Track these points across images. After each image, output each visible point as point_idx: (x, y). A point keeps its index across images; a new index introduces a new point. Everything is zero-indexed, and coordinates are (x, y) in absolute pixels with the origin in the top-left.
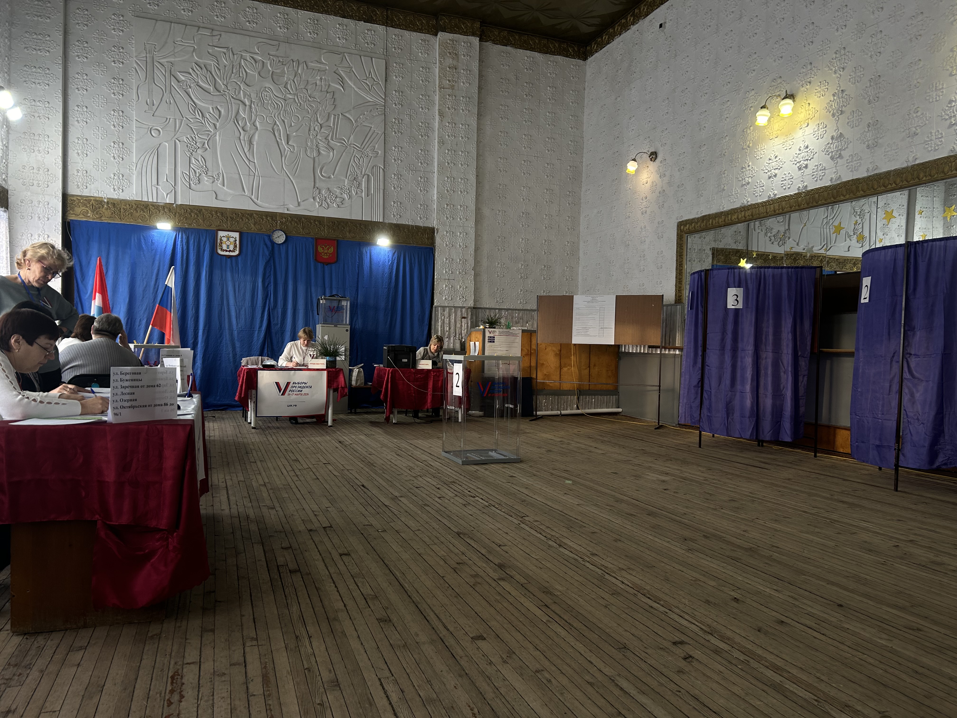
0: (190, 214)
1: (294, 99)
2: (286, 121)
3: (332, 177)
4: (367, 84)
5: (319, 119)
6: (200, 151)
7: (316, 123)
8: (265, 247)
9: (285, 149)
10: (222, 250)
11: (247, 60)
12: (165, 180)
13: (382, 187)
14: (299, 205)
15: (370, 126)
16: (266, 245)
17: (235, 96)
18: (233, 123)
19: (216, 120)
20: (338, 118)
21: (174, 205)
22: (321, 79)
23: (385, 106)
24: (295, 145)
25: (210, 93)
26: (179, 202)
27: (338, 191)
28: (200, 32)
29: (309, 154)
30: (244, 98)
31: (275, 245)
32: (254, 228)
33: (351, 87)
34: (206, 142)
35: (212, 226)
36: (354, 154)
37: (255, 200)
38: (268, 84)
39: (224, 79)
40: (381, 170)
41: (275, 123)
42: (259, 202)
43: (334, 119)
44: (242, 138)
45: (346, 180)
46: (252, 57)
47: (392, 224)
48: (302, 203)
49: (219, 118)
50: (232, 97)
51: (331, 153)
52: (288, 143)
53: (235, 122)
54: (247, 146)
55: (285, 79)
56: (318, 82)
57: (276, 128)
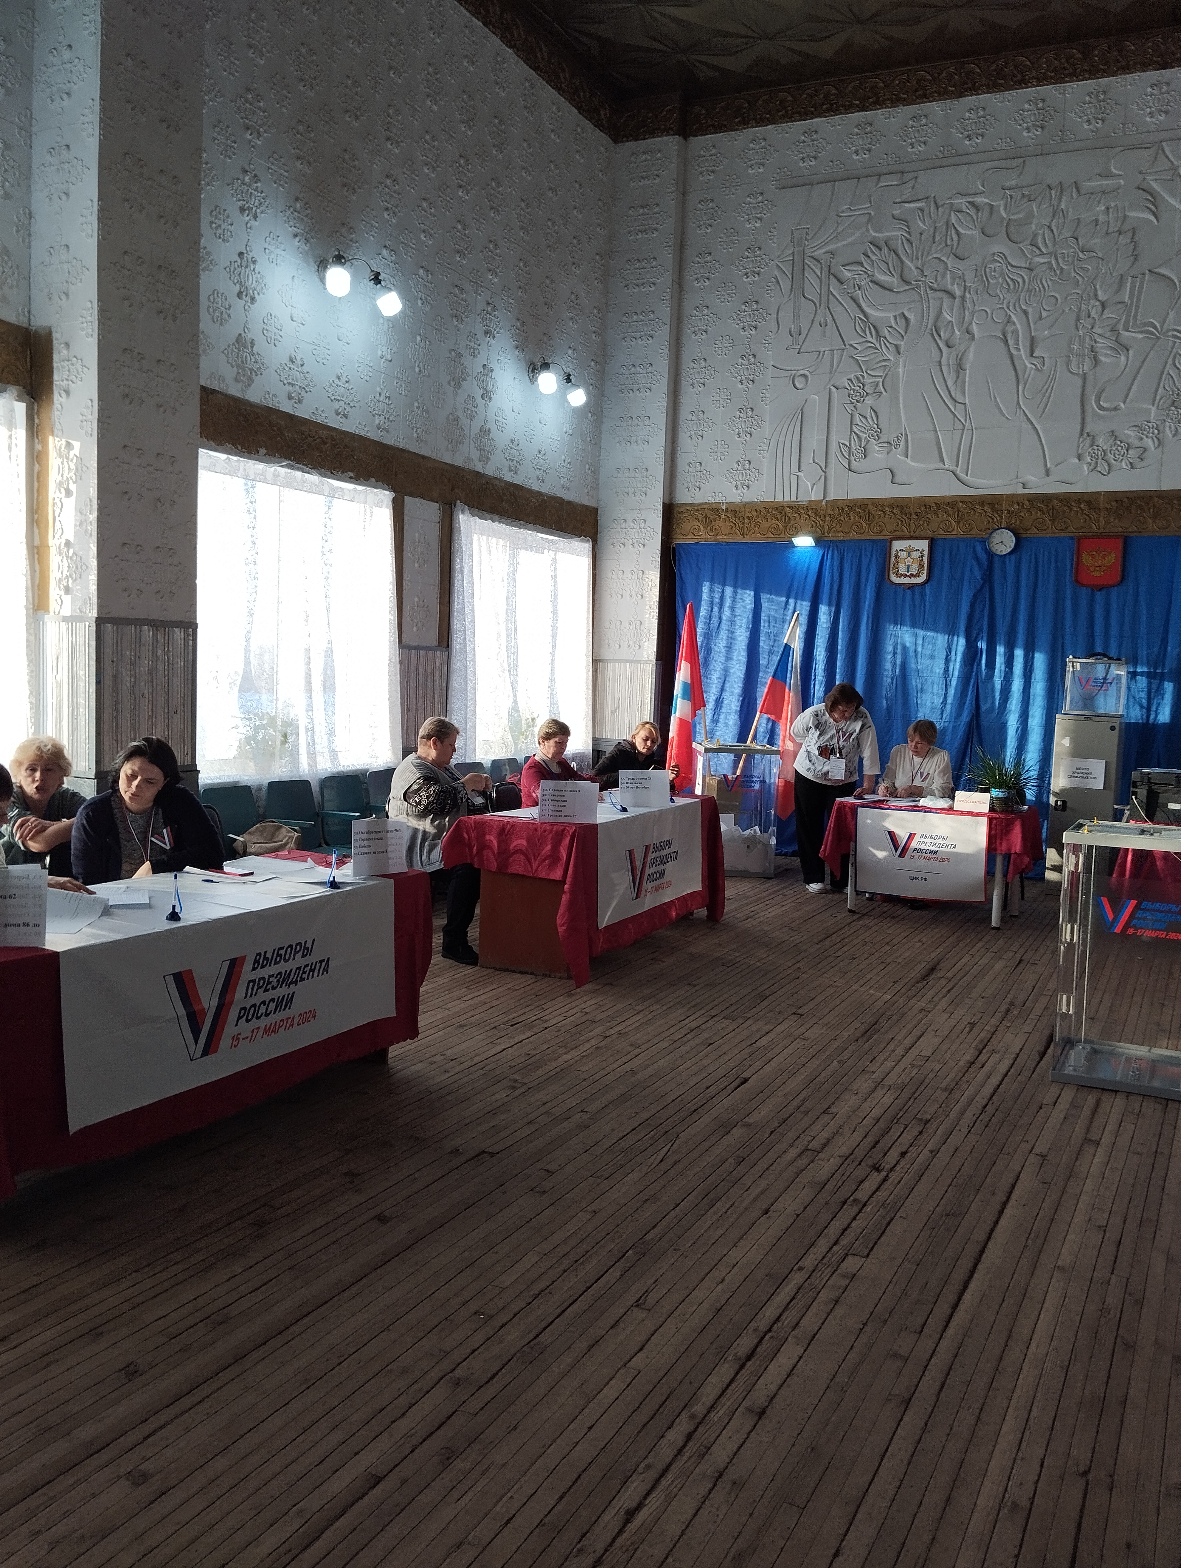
0: (848, 514)
1: (1050, 263)
2: (1030, 310)
3: (1122, 405)
5: (1099, 293)
6: (869, 401)
7: (1094, 302)
8: (975, 563)
9: (1026, 367)
10: (898, 574)
11: (961, 212)
12: (811, 461)
14: (1048, 474)
16: (977, 559)
17: (935, 286)
18: (930, 337)
19: (898, 335)
20: (1142, 283)
21: (823, 504)
24: (1045, 355)
26: (831, 497)
27: (1133, 434)
28: (881, 184)
29: (1074, 369)
30: (953, 284)
31: (996, 559)
32: (957, 531)
33: (1174, 209)
34: (881, 381)
35: (885, 533)
36: (1175, 350)
37: (962, 476)
38: (999, 247)
39: (918, 258)
41: (1009, 321)
42: (969, 479)
43: (1133, 284)
44: (944, 362)
45: (1154, 409)
46: (971, 203)
48: (1052, 471)
49: (906, 333)
50: (931, 288)
51: (1123, 358)
52: (1032, 355)
53: (932, 335)
54: (953, 374)
55: (1034, 226)
56: (1102, 218)
57: (1010, 328)
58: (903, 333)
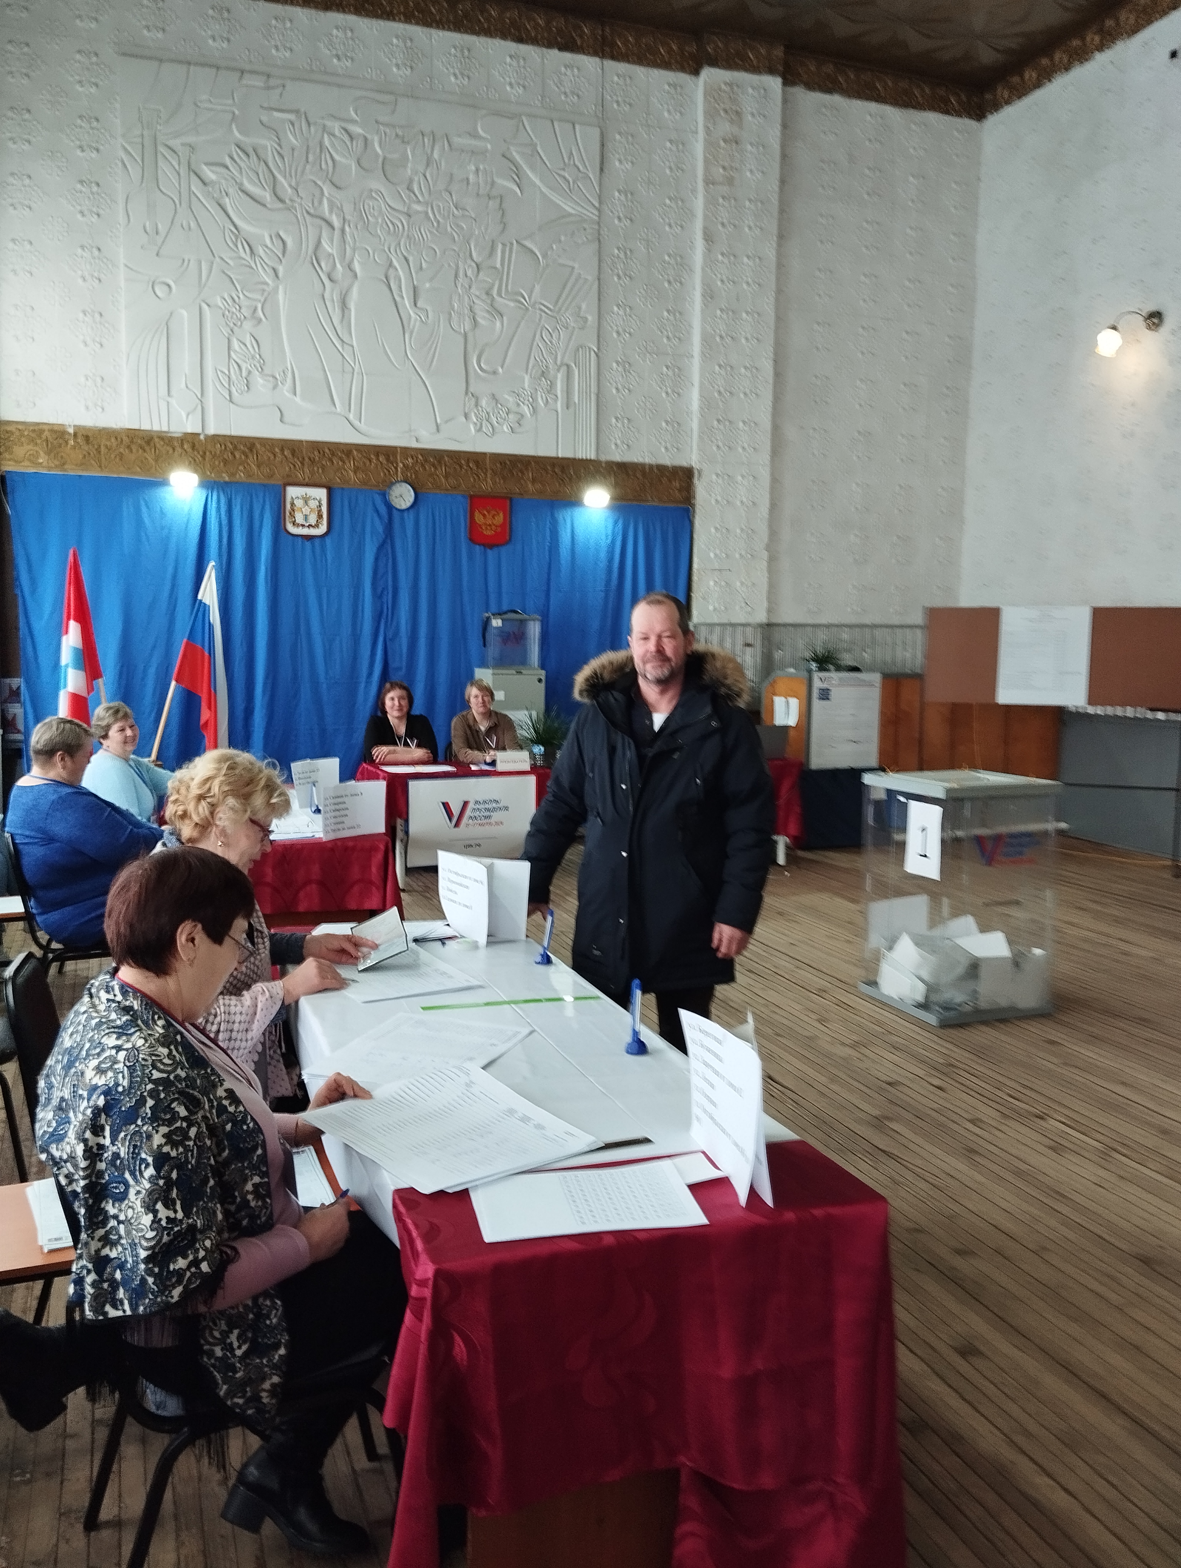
0: (232, 452)
1: (427, 213)
2: (411, 259)
3: (500, 370)
4: (564, 178)
5: (474, 254)
6: (248, 325)
7: (469, 261)
8: (375, 515)
9: (410, 316)
10: (294, 523)
11: (334, 135)
12: (183, 385)
13: (594, 389)
14: (438, 430)
15: (571, 263)
16: (377, 511)
17: (312, 211)
18: (311, 266)
19: (276, 258)
20: (511, 251)
21: (202, 437)
22: (477, 170)
23: (599, 223)
24: (429, 308)
25: (264, 205)
26: (211, 430)
27: (511, 399)
28: (244, 82)
29: (456, 327)
30: (331, 214)
31: (395, 511)
32: (354, 481)
33: (534, 185)
34: (259, 306)
35: (277, 477)
36: (542, 323)
37: (356, 423)
38: (376, 184)
39: (291, 176)
40: (592, 353)
41: (391, 265)
42: (362, 426)
43: (503, 252)
44: (327, 295)
45: (527, 378)
46: (346, 130)
47: (613, 462)
48: (442, 428)
49: (284, 255)
50: (308, 213)
51: (498, 324)
52: (415, 305)
53: (313, 264)
54: (338, 310)
55: (409, 172)
56: (472, 177)
57: (391, 272)
58: (281, 256)
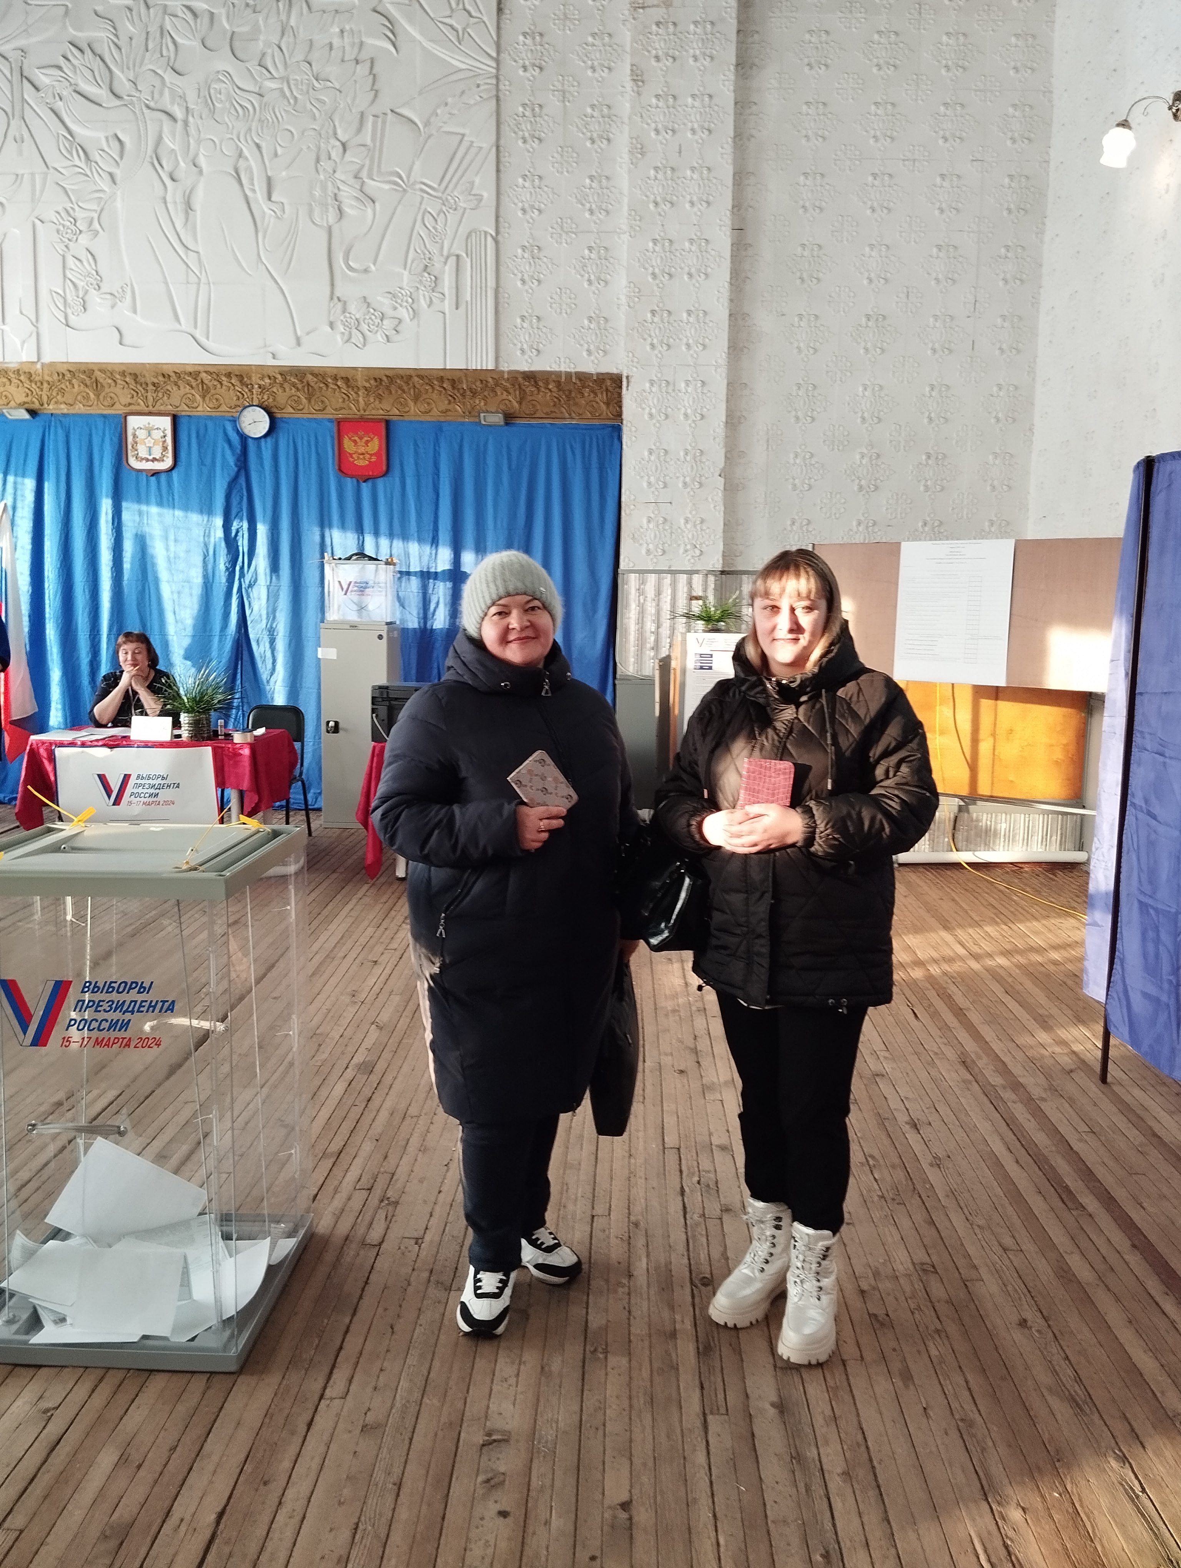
0: (70, 381)
1: (281, 90)
2: (263, 145)
3: (372, 266)
4: (451, 26)
5: (339, 131)
6: (84, 240)
7: (333, 141)
8: (226, 446)
9: (264, 212)
10: (137, 457)
11: (176, 16)
12: (18, 312)
13: (491, 283)
14: (299, 343)
15: (461, 131)
16: (229, 442)
17: (152, 104)
18: (151, 167)
19: (113, 162)
20: (384, 122)
21: (39, 366)
22: (342, 31)
23: (497, 78)
24: (284, 201)
25: (101, 105)
26: (47, 359)
27: (386, 302)
29: (317, 220)
30: (172, 103)
31: (250, 442)
32: (203, 408)
33: (414, 40)
34: (96, 216)
35: (117, 406)
36: (423, 207)
37: (203, 340)
38: (223, 63)
39: (128, 68)
40: (489, 239)
41: (241, 155)
42: (211, 344)
43: (375, 124)
44: (169, 198)
45: (406, 273)
46: (188, 7)
47: (518, 372)
48: (305, 340)
49: (121, 158)
50: (148, 107)
51: (369, 211)
52: (269, 199)
53: (153, 164)
54: (182, 216)
55: (261, 44)
56: (336, 42)
57: (242, 164)
58: (117, 159)
